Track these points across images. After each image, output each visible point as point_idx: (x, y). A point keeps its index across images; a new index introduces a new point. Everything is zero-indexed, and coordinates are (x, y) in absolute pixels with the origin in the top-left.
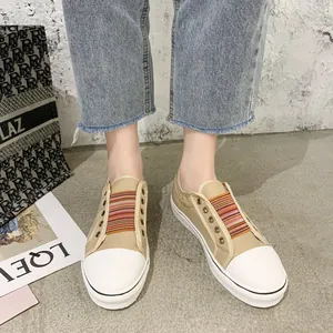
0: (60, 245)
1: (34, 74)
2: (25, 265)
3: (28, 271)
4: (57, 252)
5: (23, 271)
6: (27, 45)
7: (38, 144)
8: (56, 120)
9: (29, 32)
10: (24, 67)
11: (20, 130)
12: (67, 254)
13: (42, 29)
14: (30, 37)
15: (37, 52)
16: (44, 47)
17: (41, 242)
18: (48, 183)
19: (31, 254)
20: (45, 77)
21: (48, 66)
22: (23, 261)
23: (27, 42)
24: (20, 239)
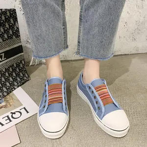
0: (24, 108)
1: (11, 32)
2: (9, 119)
3: (11, 121)
4: (23, 111)
5: (8, 121)
6: (7, 18)
7: (13, 65)
8: (22, 54)
9: (8, 12)
10: (6, 29)
11: (3, 59)
12: (28, 112)
13: (14, 10)
14: (8, 14)
15: (12, 21)
16: (16, 19)
17: (15, 107)
18: (18, 83)
19: (11, 113)
20: (17, 34)
21: (18, 28)
22: (8, 116)
23: (7, 17)
24: (5, 107)
